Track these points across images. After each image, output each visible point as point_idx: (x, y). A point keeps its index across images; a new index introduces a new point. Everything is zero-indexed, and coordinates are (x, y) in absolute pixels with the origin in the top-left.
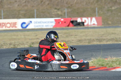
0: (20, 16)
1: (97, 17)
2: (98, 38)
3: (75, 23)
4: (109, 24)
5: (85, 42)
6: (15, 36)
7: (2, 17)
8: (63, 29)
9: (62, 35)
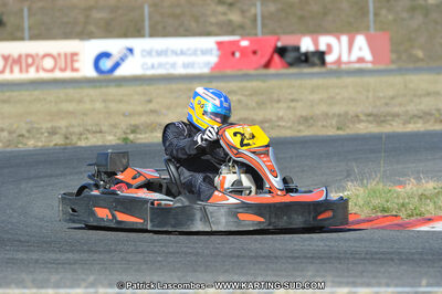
1: (372, 31)
2: (375, 111)
3: (291, 56)
4: (418, 60)
5: (323, 126)
6: (71, 101)
7: (26, 34)
8: (246, 77)
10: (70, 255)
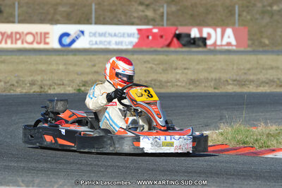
0: (58, 17)
1: (237, 25)
2: (238, 78)
3: (185, 40)
4: (265, 45)
5: (205, 86)
6: (44, 63)
7: (16, 20)
8: (156, 52)
9: (154, 66)
10: (45, 165)
